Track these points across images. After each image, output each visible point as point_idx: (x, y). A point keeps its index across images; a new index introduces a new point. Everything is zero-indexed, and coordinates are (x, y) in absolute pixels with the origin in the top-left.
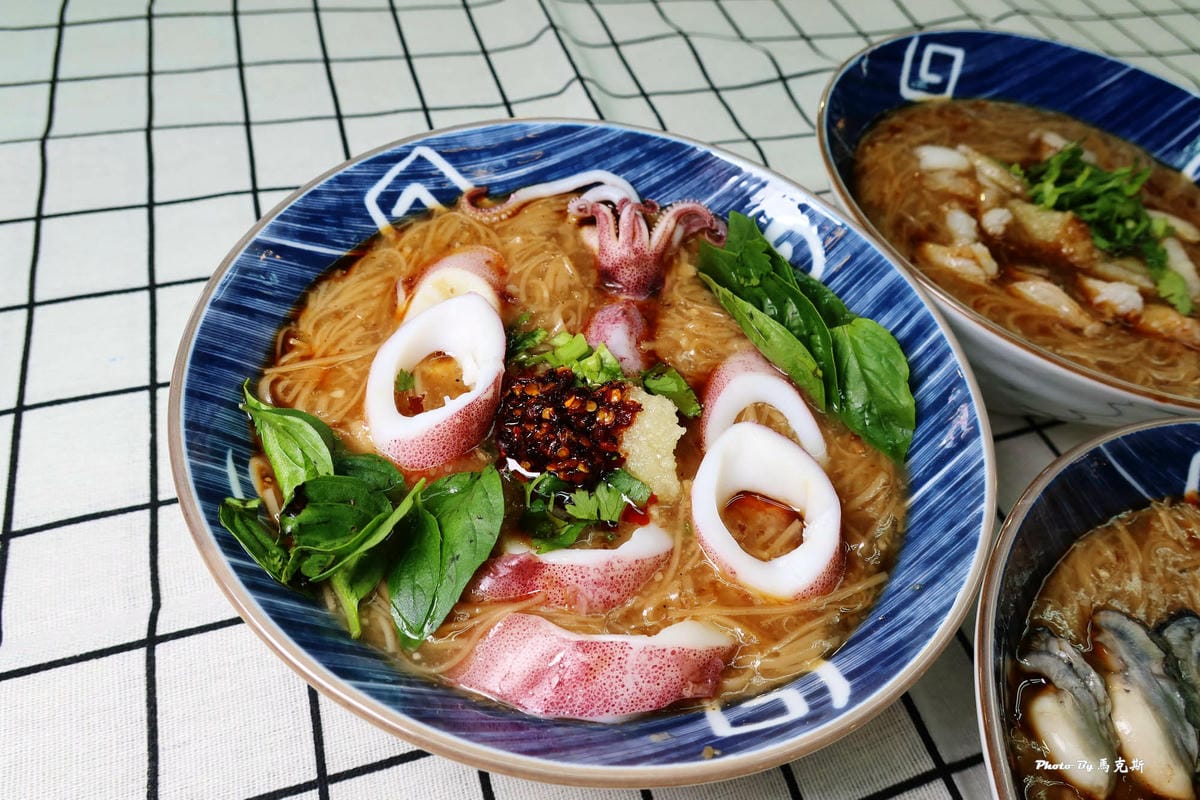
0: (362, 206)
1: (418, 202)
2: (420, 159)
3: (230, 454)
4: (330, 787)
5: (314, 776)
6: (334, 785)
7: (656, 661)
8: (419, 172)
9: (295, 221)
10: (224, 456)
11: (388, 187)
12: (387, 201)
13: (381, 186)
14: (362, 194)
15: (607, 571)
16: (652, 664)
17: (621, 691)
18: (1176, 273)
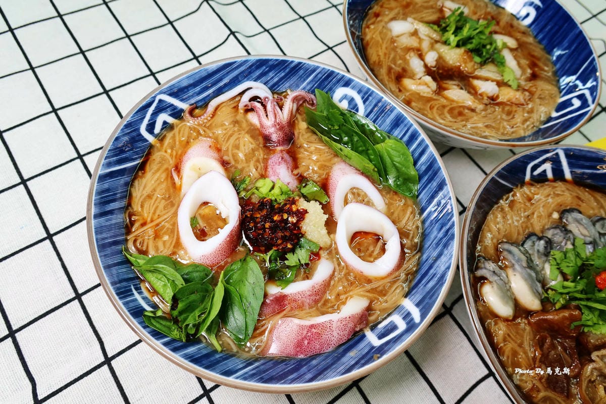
0: (140, 135)
1: (165, 123)
2: (160, 101)
3: (132, 287)
4: (210, 394)
5: (202, 392)
6: (212, 393)
7: (344, 323)
8: (162, 107)
9: (113, 156)
10: (131, 290)
11: (149, 121)
12: (151, 128)
13: (146, 122)
14: (138, 129)
15: (313, 289)
16: (342, 324)
17: (333, 338)
18: (509, 68)
